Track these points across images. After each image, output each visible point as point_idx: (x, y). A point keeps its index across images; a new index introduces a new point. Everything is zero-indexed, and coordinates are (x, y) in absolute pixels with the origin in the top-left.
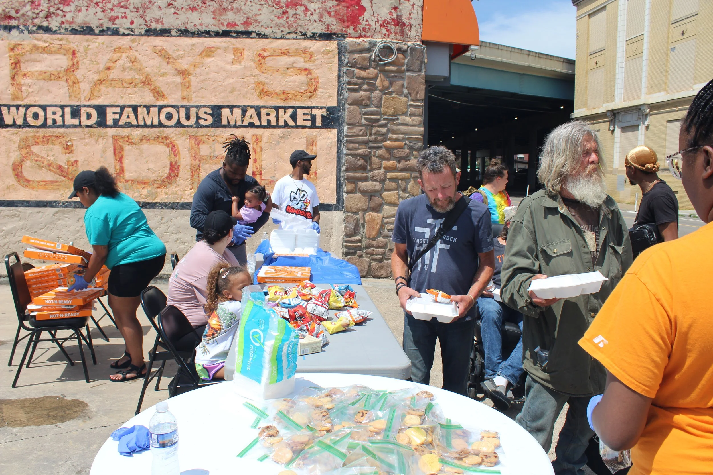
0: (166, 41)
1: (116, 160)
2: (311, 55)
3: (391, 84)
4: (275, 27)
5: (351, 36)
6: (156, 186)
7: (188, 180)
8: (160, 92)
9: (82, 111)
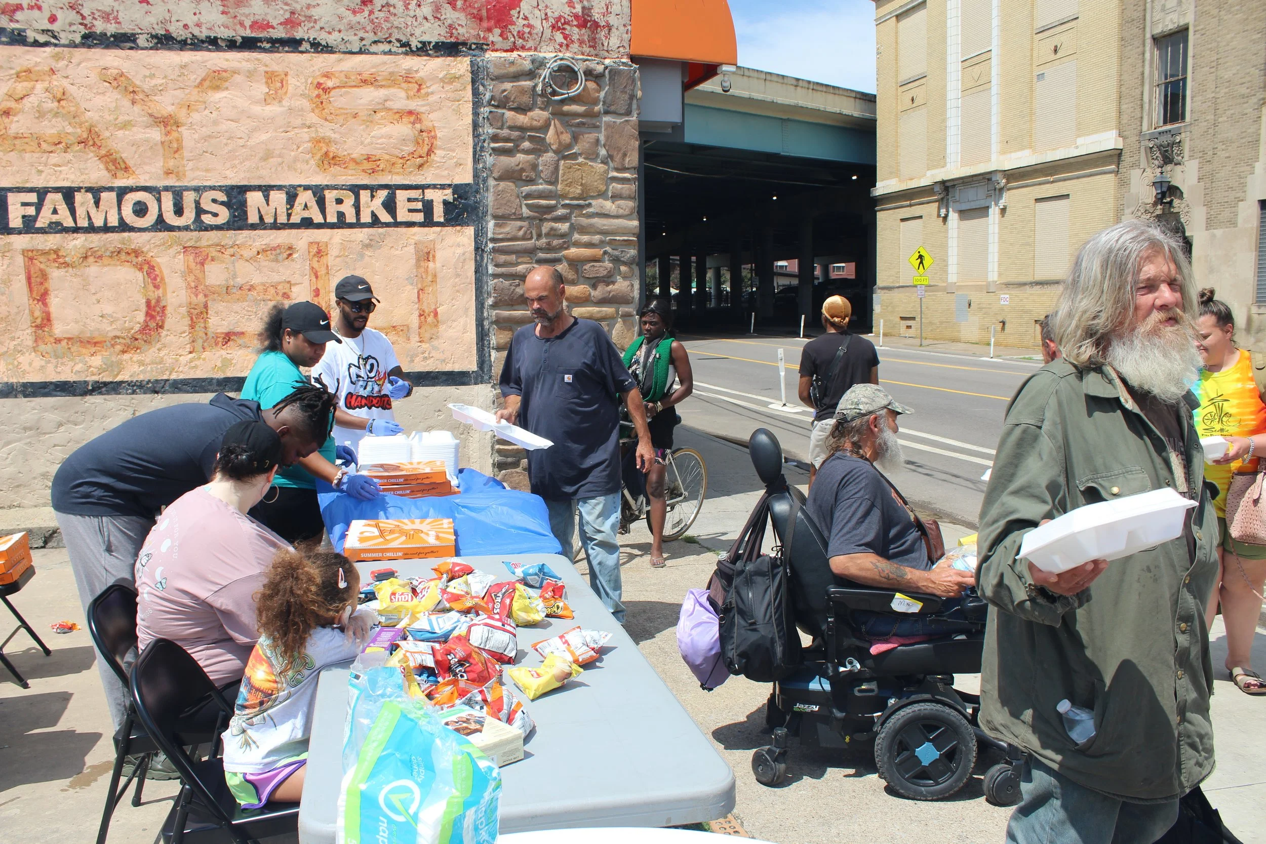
0: (128, 58)
1: (34, 299)
2: (420, 85)
3: (575, 138)
4: (347, 31)
5: (496, 47)
6: (118, 348)
7: (183, 335)
8: (119, 160)
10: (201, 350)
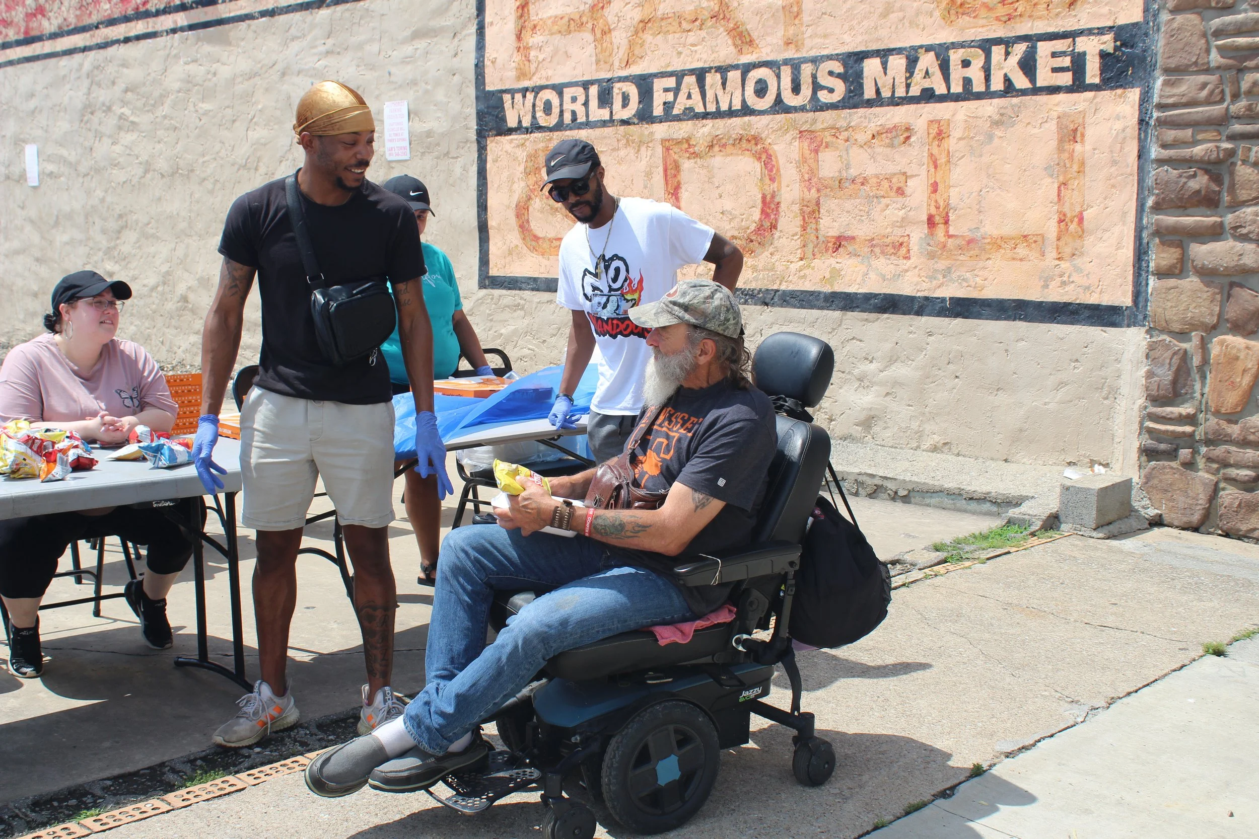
1: (669, 192)
7: (795, 238)
8: (745, 33)
9: (616, 91)
10: (811, 256)
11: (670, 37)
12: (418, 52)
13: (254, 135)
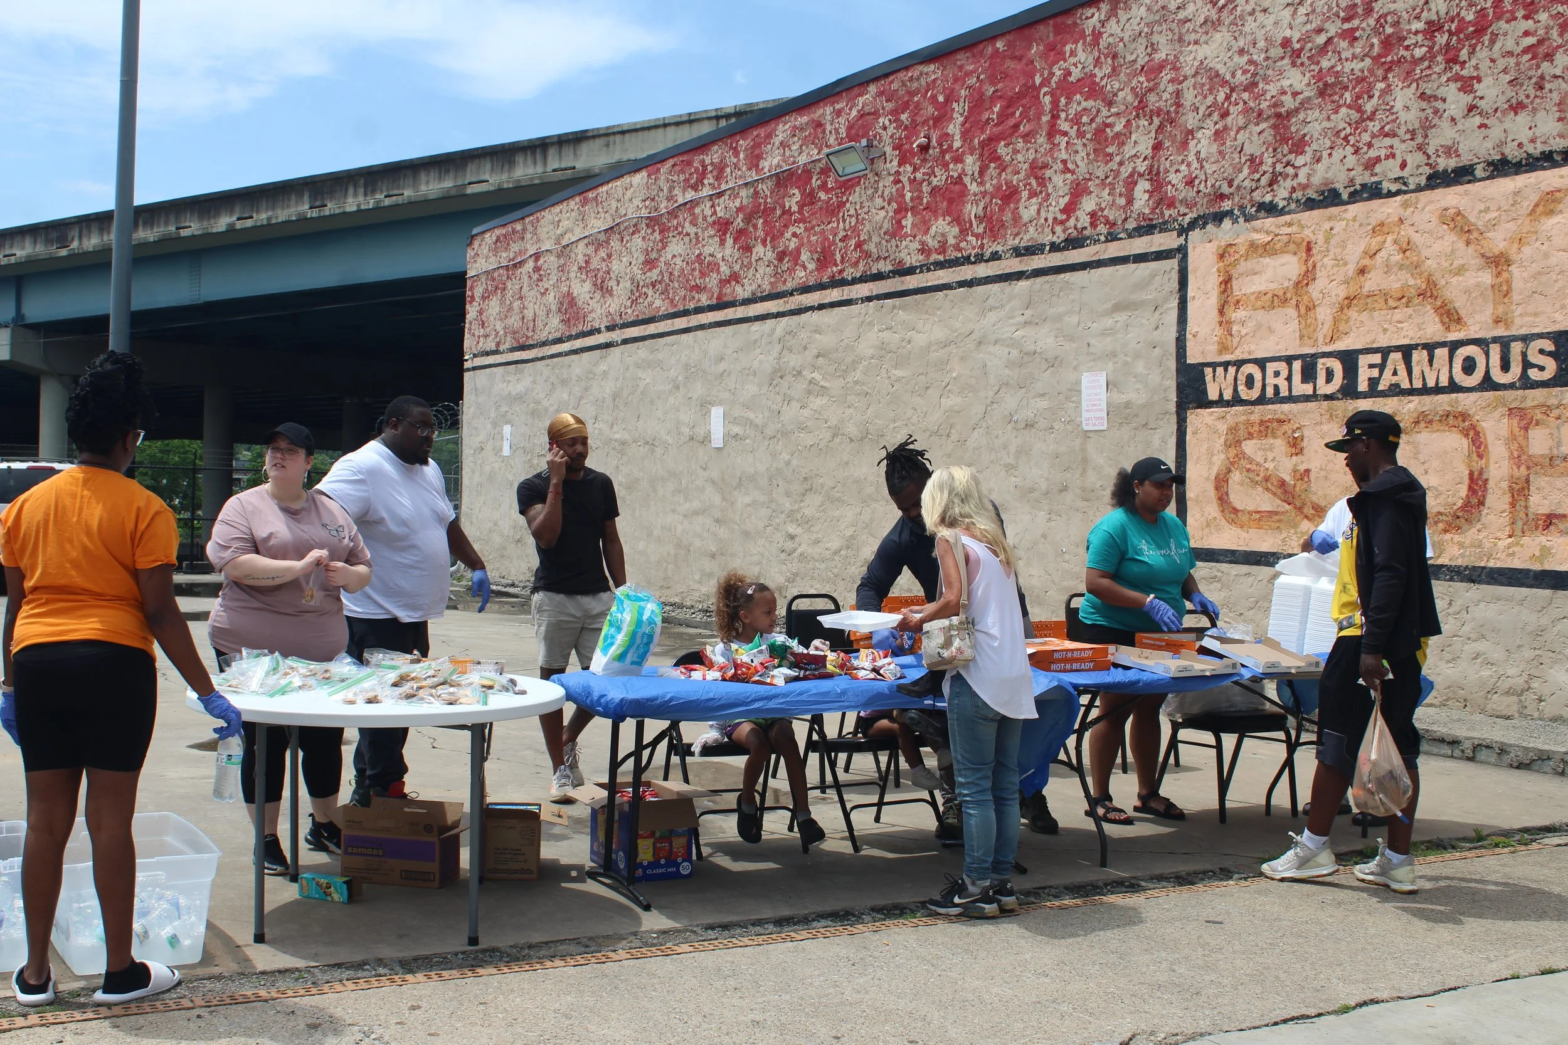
0: (1466, 193)
6: (1441, 526)
7: (1504, 515)
8: (1453, 311)
9: (1319, 366)
10: (1520, 534)
11: (1376, 313)
12: (1119, 324)
13: (947, 402)
